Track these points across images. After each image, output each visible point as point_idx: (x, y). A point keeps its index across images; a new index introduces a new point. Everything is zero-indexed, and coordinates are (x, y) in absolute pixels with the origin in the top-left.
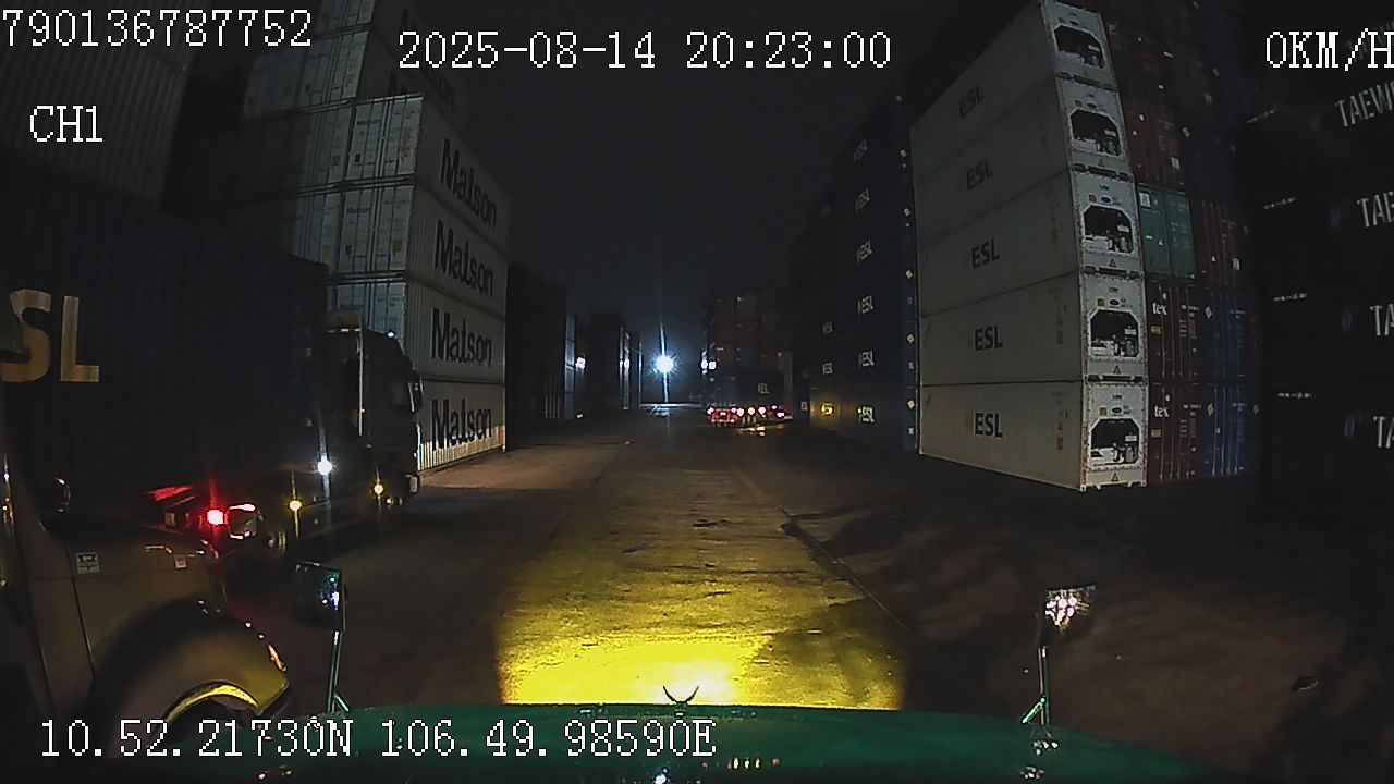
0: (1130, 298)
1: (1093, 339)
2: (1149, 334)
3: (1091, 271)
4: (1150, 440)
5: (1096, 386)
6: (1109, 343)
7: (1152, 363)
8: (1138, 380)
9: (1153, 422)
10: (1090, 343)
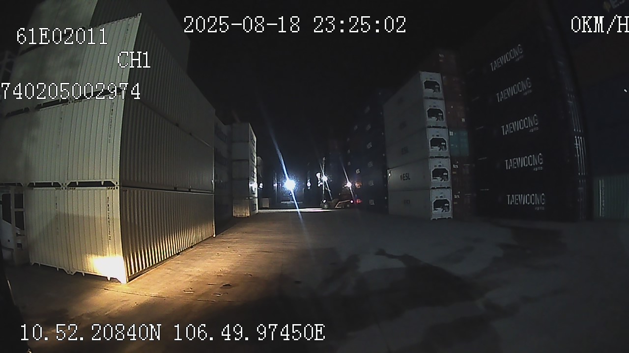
0: (446, 164)
1: (433, 177)
2: (452, 174)
3: (432, 157)
4: (453, 206)
5: (434, 190)
6: (438, 178)
7: (453, 183)
8: (448, 188)
9: (454, 200)
10: (432, 178)
